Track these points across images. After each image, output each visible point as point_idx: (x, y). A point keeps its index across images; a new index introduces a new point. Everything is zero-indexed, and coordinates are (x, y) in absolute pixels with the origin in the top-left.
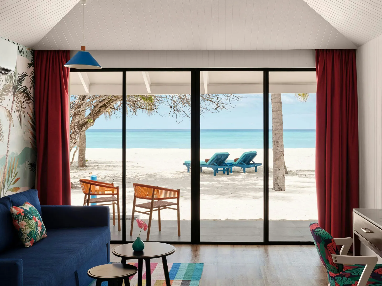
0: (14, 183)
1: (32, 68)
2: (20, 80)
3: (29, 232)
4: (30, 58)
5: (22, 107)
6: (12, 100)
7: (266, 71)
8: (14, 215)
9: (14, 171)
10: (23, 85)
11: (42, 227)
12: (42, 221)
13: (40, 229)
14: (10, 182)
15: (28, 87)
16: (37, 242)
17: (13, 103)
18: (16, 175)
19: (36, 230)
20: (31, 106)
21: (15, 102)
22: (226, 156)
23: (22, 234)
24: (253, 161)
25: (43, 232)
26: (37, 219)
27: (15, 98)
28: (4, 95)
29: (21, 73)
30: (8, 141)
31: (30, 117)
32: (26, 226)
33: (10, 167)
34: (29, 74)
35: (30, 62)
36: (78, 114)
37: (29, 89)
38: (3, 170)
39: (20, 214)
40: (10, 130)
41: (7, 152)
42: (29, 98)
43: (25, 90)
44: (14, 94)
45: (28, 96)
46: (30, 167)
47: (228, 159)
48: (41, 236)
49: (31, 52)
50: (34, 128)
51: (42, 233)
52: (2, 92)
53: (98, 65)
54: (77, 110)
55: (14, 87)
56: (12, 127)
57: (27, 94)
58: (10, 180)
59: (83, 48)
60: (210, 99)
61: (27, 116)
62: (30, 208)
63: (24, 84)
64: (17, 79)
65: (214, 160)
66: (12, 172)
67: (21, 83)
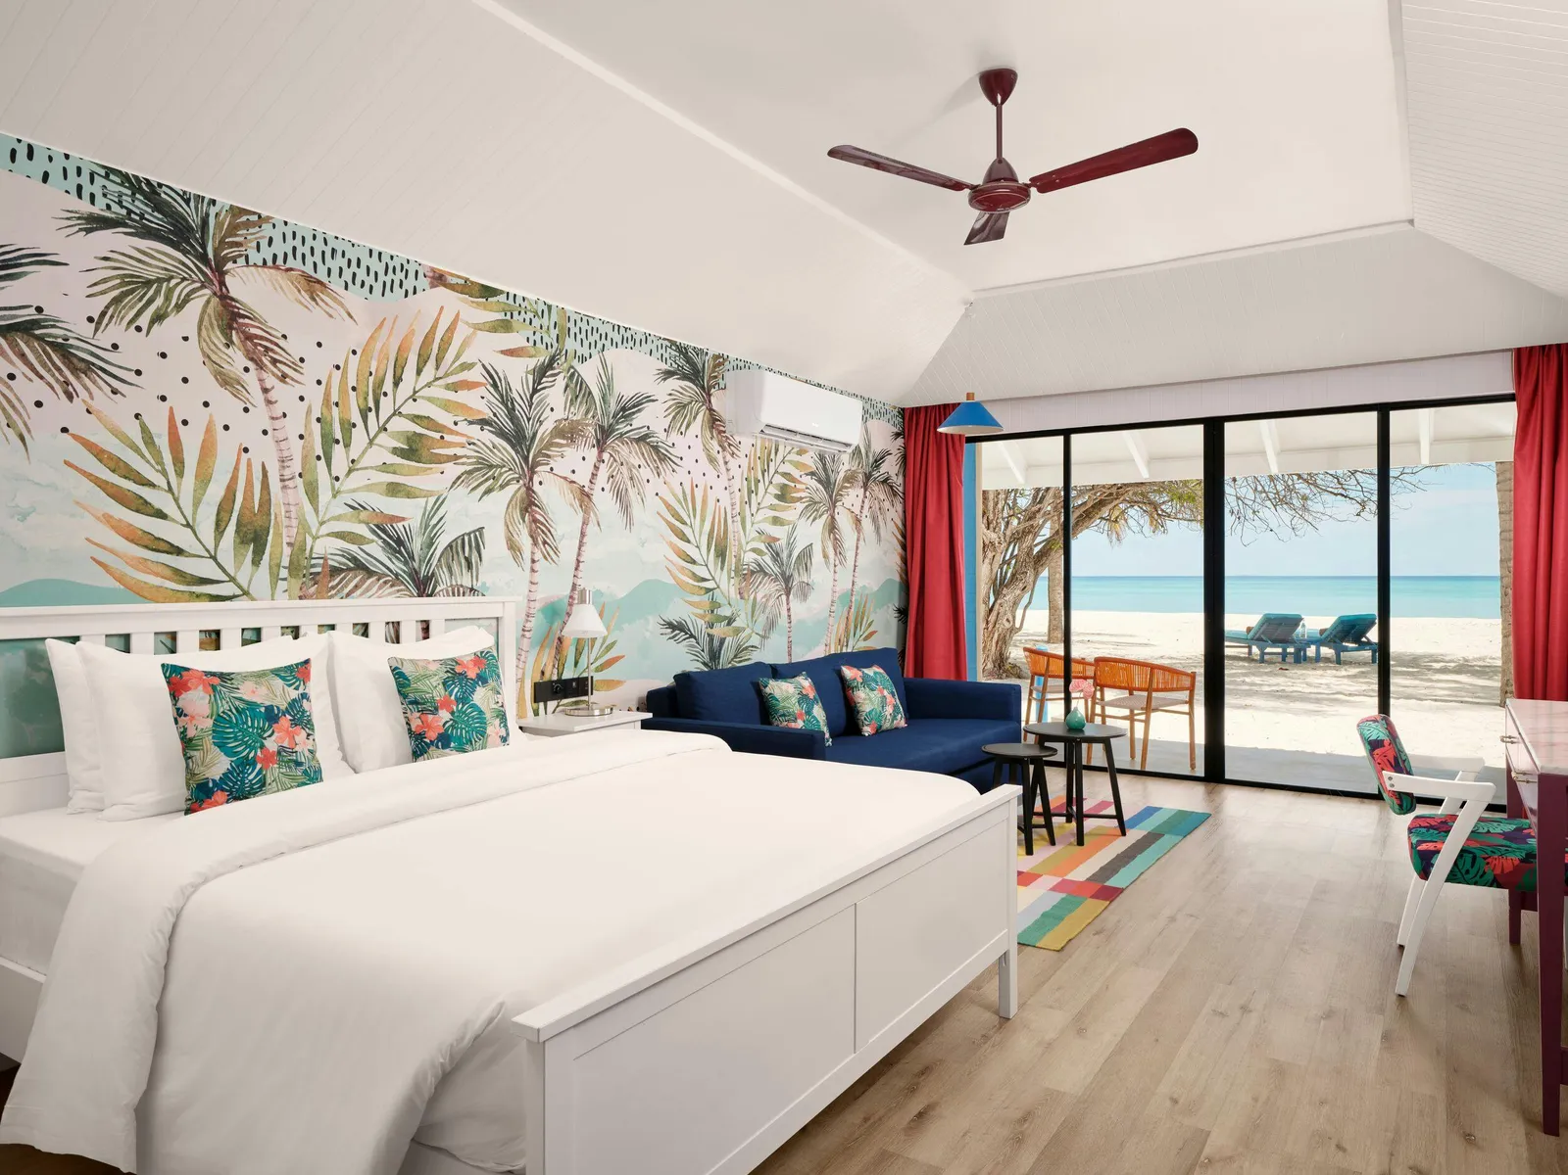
0: (865, 639)
1: (900, 441)
2: (876, 461)
3: (868, 710)
4: (896, 422)
5: (880, 509)
6: (861, 496)
7: (1384, 410)
8: (846, 681)
9: (865, 618)
10: (882, 471)
11: (895, 707)
12: (896, 697)
13: (889, 710)
14: (857, 636)
15: (893, 473)
16: (883, 731)
17: (863, 502)
18: (870, 625)
19: (881, 709)
20: (899, 507)
21: (866, 501)
22: (1294, 621)
23: (858, 712)
24: (1367, 638)
25: (895, 716)
26: (886, 693)
27: (868, 493)
28: (847, 488)
29: (878, 451)
30: (855, 566)
31: (898, 527)
32: (864, 699)
33: (858, 612)
34: (894, 451)
35: (896, 430)
36: (1030, 532)
37: (894, 478)
38: (846, 614)
39: (855, 679)
40: (857, 548)
41: (853, 585)
42: (895, 494)
43: (887, 479)
44: (865, 487)
45: (892, 490)
46: (896, 615)
47: (1300, 629)
48: (893, 721)
49: (899, 412)
50: (904, 547)
51: (894, 718)
52: (844, 482)
53: (996, 424)
54: (1027, 524)
55: (865, 474)
56: (861, 542)
57: (891, 487)
58: (858, 633)
59: (969, 396)
60: (1343, 492)
61: (891, 525)
62: (875, 673)
63: (884, 468)
64: (871, 460)
65: (1261, 631)
66: (862, 619)
67: (878, 467)
